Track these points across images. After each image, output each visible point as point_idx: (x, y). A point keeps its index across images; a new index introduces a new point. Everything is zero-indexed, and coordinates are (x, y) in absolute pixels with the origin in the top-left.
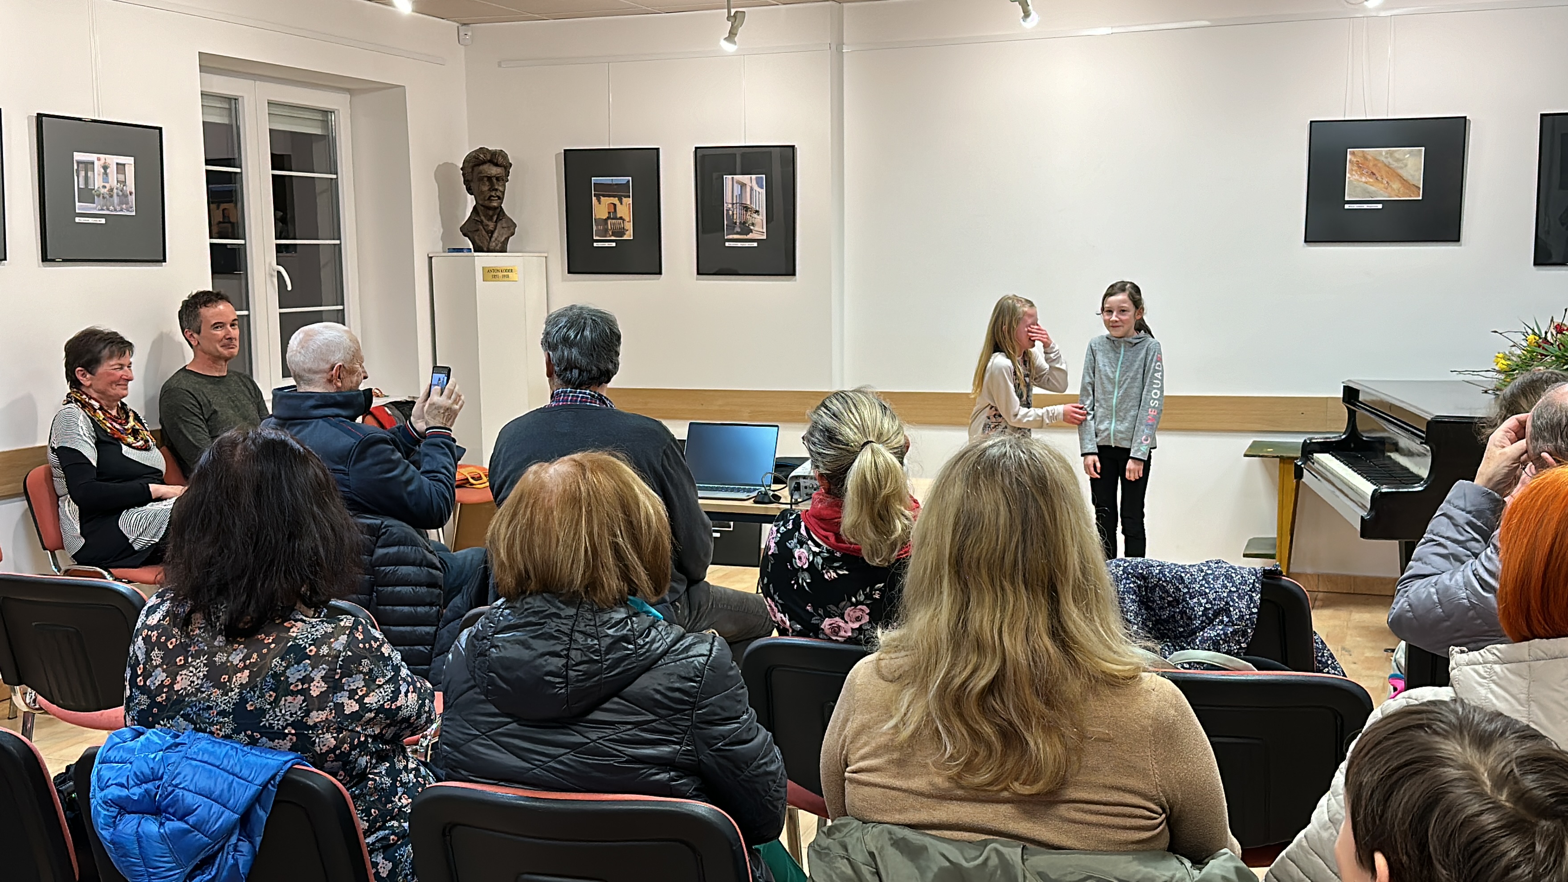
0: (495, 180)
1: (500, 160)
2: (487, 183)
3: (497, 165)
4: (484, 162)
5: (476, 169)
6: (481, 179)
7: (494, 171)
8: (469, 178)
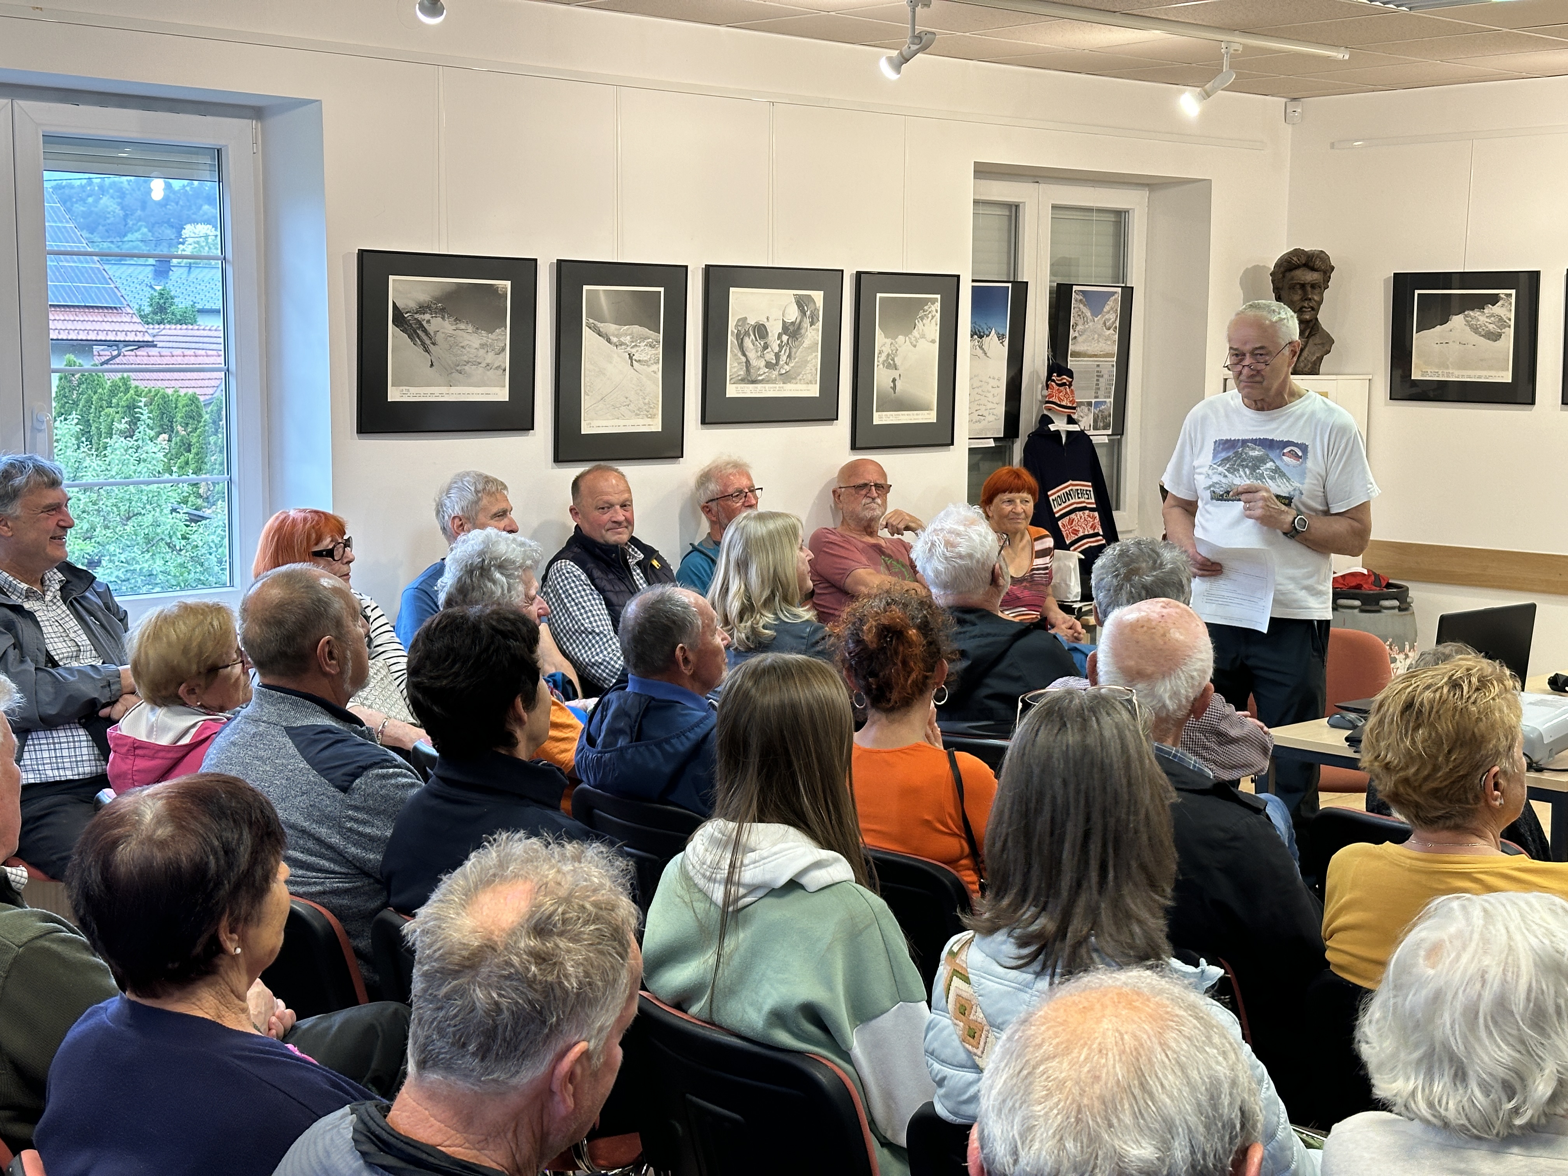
0: (1309, 288)
1: (1318, 263)
2: (1300, 292)
3: (1313, 269)
4: (1297, 267)
5: (1287, 274)
6: (1292, 287)
7: (1310, 277)
8: (1280, 285)
